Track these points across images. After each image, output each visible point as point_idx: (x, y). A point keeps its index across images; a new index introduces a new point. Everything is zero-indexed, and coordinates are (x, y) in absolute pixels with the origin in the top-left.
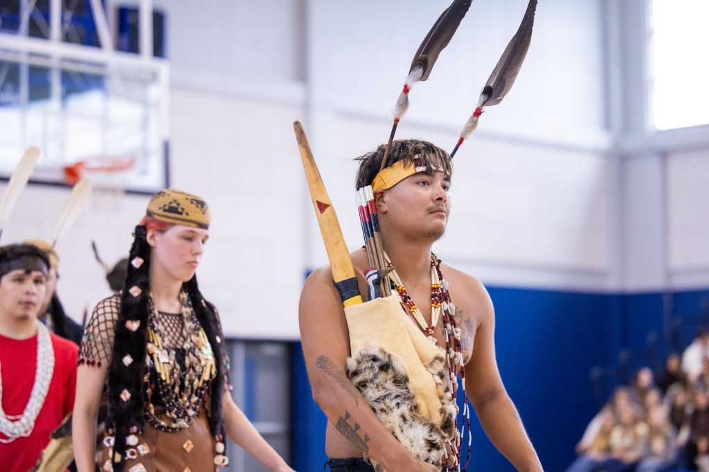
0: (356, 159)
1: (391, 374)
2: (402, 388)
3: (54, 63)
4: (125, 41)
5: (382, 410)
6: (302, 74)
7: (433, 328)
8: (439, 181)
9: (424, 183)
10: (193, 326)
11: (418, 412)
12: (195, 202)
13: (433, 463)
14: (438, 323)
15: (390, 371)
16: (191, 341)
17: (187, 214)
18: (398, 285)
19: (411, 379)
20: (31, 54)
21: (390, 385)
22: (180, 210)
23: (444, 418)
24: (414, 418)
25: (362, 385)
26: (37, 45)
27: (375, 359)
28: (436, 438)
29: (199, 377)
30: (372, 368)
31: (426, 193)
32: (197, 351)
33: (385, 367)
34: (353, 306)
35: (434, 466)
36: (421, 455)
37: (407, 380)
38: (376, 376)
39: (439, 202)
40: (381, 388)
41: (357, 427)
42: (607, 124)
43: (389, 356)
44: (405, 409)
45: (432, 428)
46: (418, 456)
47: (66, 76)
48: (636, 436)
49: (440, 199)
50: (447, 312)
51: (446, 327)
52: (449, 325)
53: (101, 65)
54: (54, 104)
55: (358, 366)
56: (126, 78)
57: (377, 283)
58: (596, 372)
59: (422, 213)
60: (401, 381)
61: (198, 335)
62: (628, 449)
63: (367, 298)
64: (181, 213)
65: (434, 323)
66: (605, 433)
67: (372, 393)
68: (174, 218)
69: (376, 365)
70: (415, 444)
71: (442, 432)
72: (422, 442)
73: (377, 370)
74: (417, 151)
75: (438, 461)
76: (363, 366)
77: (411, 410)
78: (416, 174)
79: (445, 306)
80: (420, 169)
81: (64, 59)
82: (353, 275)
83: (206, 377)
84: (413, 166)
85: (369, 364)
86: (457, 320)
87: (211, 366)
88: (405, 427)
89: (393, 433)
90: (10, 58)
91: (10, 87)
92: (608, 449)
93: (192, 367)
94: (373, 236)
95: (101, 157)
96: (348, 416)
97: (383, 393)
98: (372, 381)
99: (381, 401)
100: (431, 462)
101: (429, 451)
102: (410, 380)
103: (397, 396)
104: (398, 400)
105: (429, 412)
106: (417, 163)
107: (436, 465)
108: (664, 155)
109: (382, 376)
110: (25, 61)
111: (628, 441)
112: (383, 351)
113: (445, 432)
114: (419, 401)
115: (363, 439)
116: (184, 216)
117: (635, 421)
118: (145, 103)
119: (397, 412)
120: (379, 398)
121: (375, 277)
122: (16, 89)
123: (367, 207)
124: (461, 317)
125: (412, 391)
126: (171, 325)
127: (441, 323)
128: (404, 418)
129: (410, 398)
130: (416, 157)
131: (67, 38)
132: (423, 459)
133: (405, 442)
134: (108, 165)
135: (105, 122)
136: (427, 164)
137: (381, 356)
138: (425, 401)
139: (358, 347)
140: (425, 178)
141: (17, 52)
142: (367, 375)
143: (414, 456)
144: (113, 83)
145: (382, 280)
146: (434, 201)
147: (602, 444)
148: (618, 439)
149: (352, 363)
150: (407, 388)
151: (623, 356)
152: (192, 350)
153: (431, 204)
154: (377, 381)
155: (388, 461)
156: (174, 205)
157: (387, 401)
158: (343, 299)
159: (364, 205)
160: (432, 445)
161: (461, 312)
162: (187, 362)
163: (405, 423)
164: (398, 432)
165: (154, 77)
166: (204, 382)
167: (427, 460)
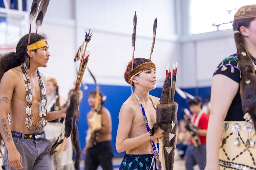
4: (13, 5)
6: (73, 16)
42: (176, 32)
53: (5, 14)
56: (13, 18)
95: (6, 45)
108: (195, 42)
118: (20, 26)
134: (8, 47)
135: (7, 33)
144: (9, 20)
165: (23, 18)
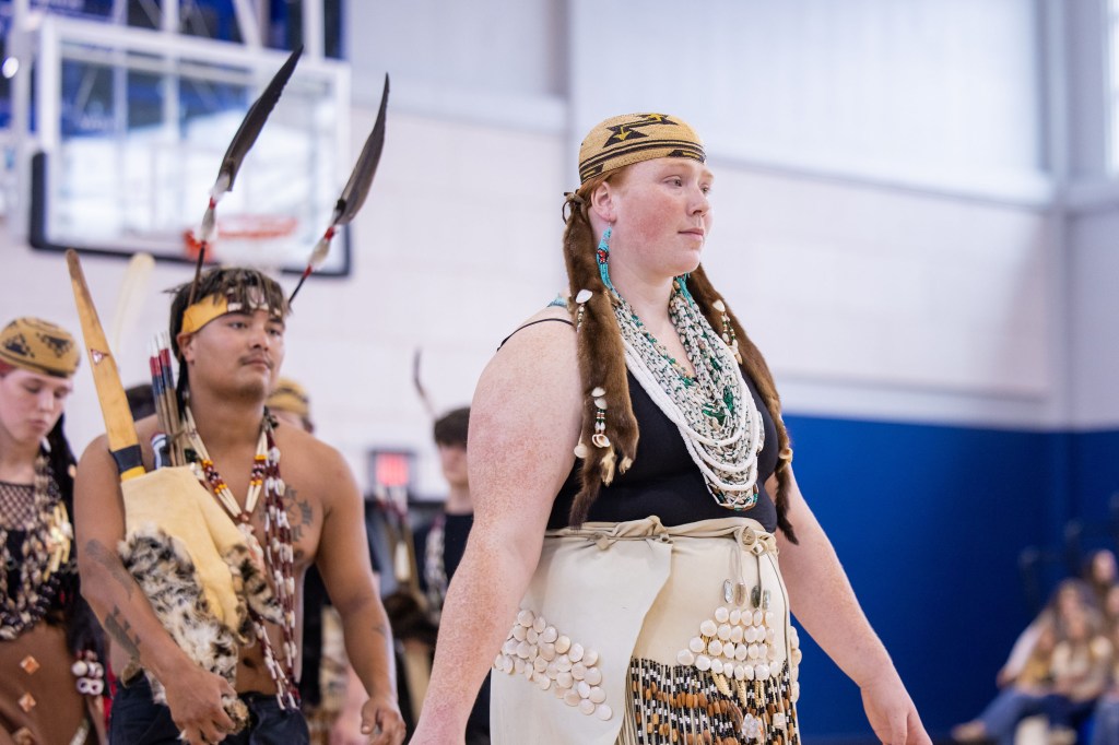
0: (166, 291)
1: (172, 564)
2: (188, 581)
3: (168, 67)
4: (280, 31)
5: (160, 609)
6: (560, 85)
7: (248, 514)
8: (260, 324)
9: (240, 325)
10: (47, 499)
11: (206, 611)
12: (47, 340)
13: (221, 674)
14: (256, 506)
15: (172, 559)
16: (39, 520)
17: (33, 356)
18: (202, 457)
19: (198, 567)
20: (132, 53)
21: (172, 578)
22: (24, 349)
23: (242, 618)
24: (201, 618)
25: (139, 577)
26: (141, 39)
27: (154, 545)
28: (228, 642)
29: (43, 568)
30: (149, 556)
31: (239, 339)
32: (43, 534)
33: (167, 555)
34: (133, 479)
35: (223, 678)
36: (205, 663)
37: (192, 569)
38: (154, 566)
39: (257, 350)
40: (160, 581)
41: (127, 626)
43: (170, 539)
44: (189, 606)
45: (223, 629)
46: (201, 664)
47: (187, 88)
48: (1092, 659)
49: (257, 346)
50: (272, 492)
51: (268, 511)
52: (272, 509)
53: (242, 70)
54: (168, 132)
55: (133, 554)
57: (165, 451)
58: (1027, 557)
59: (232, 364)
60: (185, 571)
61: (52, 513)
62: (1079, 680)
63: (150, 468)
64: (24, 354)
65: (250, 507)
66: (1042, 655)
67: (151, 588)
68: (17, 360)
69: (156, 553)
70: (198, 649)
71: (240, 637)
72: (207, 647)
73: (156, 558)
74: (232, 284)
75: (230, 671)
76: (139, 554)
77: (197, 608)
78: (228, 314)
79: (271, 483)
80: (235, 307)
81: (183, 61)
82: (133, 442)
83: (54, 567)
84: (225, 302)
85: (146, 552)
86: (286, 502)
87: (63, 552)
88: (187, 629)
89: (172, 635)
90: (97, 58)
91: (98, 106)
92: (1049, 679)
93: (32, 553)
94: (165, 393)
95: (243, 216)
96: (117, 612)
97: (163, 587)
98: (148, 572)
99: (159, 598)
100: (218, 672)
101: (216, 657)
102: (197, 569)
103: (180, 591)
104: (181, 596)
105: (223, 611)
106: (231, 299)
107: (227, 678)
109: (162, 567)
110: (121, 62)
111: (1079, 666)
112: (163, 533)
113: (244, 637)
114: (209, 596)
115: (134, 641)
116: (28, 358)
117: (1090, 635)
118: (312, 131)
119: (178, 610)
120: (156, 595)
121: (163, 443)
122: (108, 109)
123: (160, 358)
124: (294, 499)
125: (199, 584)
126: (15, 499)
127: (262, 507)
128: (186, 616)
129: (196, 592)
130: (231, 291)
131: (188, 28)
132: (208, 668)
133: (186, 647)
134: (253, 228)
136: (244, 299)
137: (159, 540)
138: (218, 597)
139: (134, 528)
140: (240, 319)
141: (109, 50)
142: (145, 565)
143: (197, 664)
145: (172, 446)
146: (250, 349)
147: (1039, 671)
148: (1063, 663)
149: (124, 548)
150: (193, 580)
151: (1072, 530)
152: (35, 532)
153: (245, 353)
154: (155, 573)
155: (161, 669)
156: (19, 341)
157: (167, 597)
158: (120, 471)
159: (156, 355)
160: (220, 650)
161: (293, 493)
162: (25, 548)
163: (187, 623)
164: (178, 635)
165: (327, 89)
166: (52, 574)
167: (213, 670)
